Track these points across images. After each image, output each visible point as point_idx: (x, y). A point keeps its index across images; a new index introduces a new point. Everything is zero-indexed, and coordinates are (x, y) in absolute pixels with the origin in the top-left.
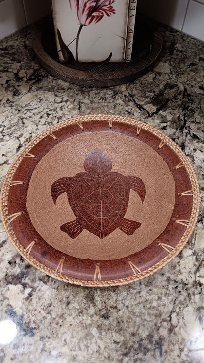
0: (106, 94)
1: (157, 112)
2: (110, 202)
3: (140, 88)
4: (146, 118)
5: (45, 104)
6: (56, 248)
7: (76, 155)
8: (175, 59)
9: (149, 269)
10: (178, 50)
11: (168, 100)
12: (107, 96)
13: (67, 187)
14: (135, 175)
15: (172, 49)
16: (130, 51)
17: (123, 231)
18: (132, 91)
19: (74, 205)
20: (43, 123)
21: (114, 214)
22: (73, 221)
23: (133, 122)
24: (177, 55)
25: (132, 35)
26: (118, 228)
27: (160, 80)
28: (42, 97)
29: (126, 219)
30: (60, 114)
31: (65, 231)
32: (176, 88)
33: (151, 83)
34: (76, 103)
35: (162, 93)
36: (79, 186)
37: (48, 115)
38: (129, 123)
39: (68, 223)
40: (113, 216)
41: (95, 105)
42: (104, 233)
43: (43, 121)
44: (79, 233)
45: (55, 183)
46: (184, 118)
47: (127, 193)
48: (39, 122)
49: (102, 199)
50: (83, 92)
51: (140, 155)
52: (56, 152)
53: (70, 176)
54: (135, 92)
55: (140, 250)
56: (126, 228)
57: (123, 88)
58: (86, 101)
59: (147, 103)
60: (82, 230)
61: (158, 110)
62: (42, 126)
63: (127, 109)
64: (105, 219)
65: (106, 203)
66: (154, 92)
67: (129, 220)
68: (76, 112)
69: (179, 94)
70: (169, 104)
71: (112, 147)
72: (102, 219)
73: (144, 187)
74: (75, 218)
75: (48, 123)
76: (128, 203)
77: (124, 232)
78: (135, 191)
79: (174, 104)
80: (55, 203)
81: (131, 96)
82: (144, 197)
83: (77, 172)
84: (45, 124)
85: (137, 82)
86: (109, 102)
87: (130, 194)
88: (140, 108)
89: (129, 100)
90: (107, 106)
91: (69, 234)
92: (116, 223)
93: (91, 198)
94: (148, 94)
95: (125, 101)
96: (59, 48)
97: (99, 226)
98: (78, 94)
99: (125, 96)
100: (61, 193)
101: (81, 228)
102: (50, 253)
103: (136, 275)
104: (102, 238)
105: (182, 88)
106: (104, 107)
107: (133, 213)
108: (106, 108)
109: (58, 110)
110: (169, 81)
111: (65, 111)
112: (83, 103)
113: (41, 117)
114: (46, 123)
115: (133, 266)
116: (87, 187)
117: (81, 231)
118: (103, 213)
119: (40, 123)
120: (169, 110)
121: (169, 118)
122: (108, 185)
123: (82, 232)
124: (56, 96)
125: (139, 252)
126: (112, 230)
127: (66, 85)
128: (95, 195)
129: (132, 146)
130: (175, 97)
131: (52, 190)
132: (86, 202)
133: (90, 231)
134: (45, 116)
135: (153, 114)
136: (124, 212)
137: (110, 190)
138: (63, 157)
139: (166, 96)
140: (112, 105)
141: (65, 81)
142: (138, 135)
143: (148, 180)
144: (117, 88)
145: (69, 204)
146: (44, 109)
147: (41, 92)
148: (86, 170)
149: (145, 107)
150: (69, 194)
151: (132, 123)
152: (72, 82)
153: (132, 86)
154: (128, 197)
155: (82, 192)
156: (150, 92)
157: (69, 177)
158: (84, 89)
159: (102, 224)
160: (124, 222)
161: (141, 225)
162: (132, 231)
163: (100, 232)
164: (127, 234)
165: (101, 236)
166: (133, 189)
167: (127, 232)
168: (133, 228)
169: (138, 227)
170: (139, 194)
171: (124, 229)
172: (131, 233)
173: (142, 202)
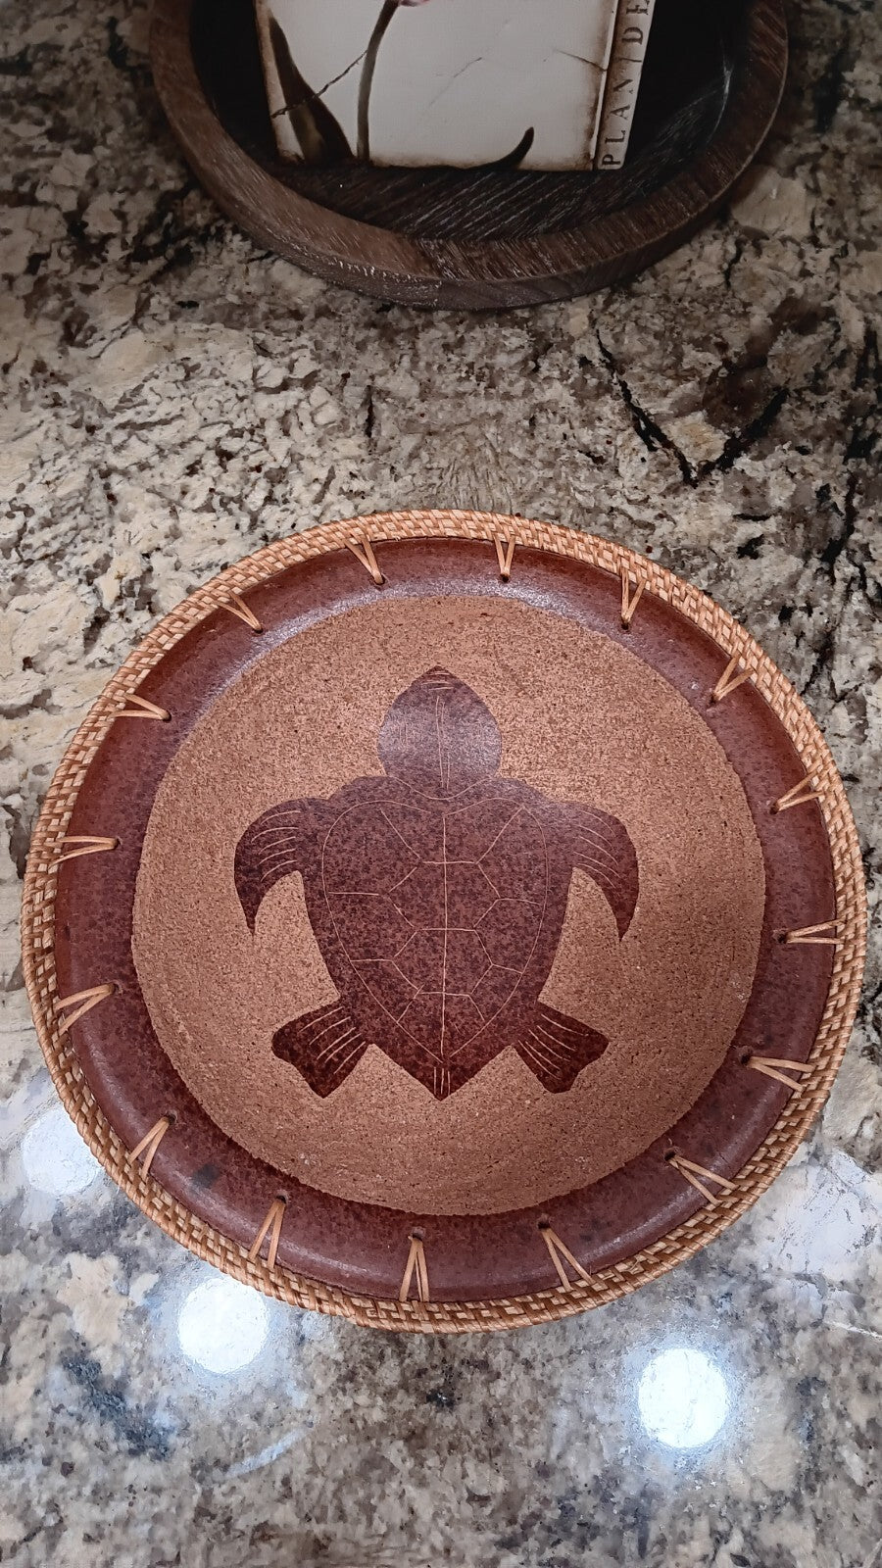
0: (493, 349)
1: (725, 463)
2: (486, 923)
3: (658, 324)
4: (673, 490)
5: (209, 395)
6: (255, 1149)
7: (346, 699)
8: (840, 156)
9: (621, 1267)
10: (859, 102)
11: (782, 394)
12: (501, 360)
13: (302, 845)
14: (600, 803)
15: (830, 92)
16: (623, 123)
17: (530, 1063)
18: (617, 339)
19: (331, 929)
20: (199, 502)
21: (498, 981)
22: (325, 1009)
24: (851, 133)
25: (639, 50)
26: (511, 1050)
27: (754, 279)
28: (196, 357)
29: (547, 1009)
30: (278, 452)
31: (293, 1058)
32: (825, 329)
33: (710, 298)
34: (353, 395)
35: (756, 356)
36: (352, 842)
37: (225, 456)
38: (589, 559)
39: (303, 1019)
40: (494, 989)
41: (441, 413)
42: (453, 1068)
43: (199, 486)
44: (349, 1068)
45: (251, 831)
46: (848, 499)
47: (557, 882)
48: (184, 493)
49: (452, 904)
50: (388, 335)
51: (624, 716)
52: (257, 689)
54: (632, 343)
55: (592, 1178)
56: (543, 1051)
57: (576, 316)
58: (402, 384)
59: (682, 410)
60: (364, 1050)
61: (733, 450)
62: (195, 517)
63: (585, 436)
64: (461, 1001)
65: (468, 924)
66: (723, 347)
67: (557, 1016)
68: (352, 445)
69: (840, 362)
70: (786, 421)
71: (505, 668)
72: (448, 1000)
73: (635, 865)
74: (333, 995)
75: (222, 503)
76: (559, 931)
77: (536, 1070)
78: (595, 877)
79: (807, 418)
80: (251, 924)
81: (614, 363)
82: (631, 915)
83: (349, 776)
84: (208, 508)
85: (647, 284)
86: (507, 397)
87: (573, 889)
88: (650, 432)
89: (604, 389)
90: (499, 415)
91: (307, 1071)
92: (502, 1024)
93: (403, 898)
94: (692, 356)
95: (581, 395)
96: (278, 99)
97: (431, 1035)
98: (361, 347)
99: (584, 362)
100: (278, 875)
101: (359, 1040)
102: (229, 1174)
103: (568, 1287)
104: (441, 1095)
105: (855, 330)
106: (481, 420)
107: (576, 982)
108: (491, 431)
109: (271, 430)
110: (799, 289)
111: (303, 438)
112: (383, 394)
113: (192, 470)
114: (216, 502)
115: (556, 1248)
116: (390, 845)
117: (358, 1056)
118: (452, 971)
119: (187, 501)
120: (781, 454)
121: (779, 496)
122: (478, 839)
123: (363, 1063)
124: (262, 350)
125: (589, 1188)
126: (485, 1054)
127: (305, 289)
128: (420, 884)
129: (595, 670)
130: (817, 382)
131: (238, 863)
132: (381, 919)
133: (393, 1055)
134: (211, 460)
135: (706, 469)
136: (542, 970)
137: (485, 863)
138: (287, 709)
139: (775, 372)
140: (516, 411)
141: (306, 271)
142: (625, 627)
143: (652, 835)
144: (549, 318)
145: (308, 928)
146: (206, 424)
147: (192, 327)
148: (388, 768)
149: (673, 430)
150: (310, 880)
151: (601, 563)
152: (337, 280)
153: (620, 307)
154: (563, 902)
155: (367, 869)
156: (700, 345)
157: (312, 801)
158: (393, 314)
159: (447, 1024)
160: (536, 1023)
161: (605, 1046)
162: (567, 1070)
163: (435, 1064)
164: (546, 1085)
165: (439, 1085)
166: (585, 869)
167: (546, 1074)
168: (574, 1055)
169: (594, 1055)
170: (611, 894)
171: (535, 1055)
172: (564, 1080)
173: (621, 936)
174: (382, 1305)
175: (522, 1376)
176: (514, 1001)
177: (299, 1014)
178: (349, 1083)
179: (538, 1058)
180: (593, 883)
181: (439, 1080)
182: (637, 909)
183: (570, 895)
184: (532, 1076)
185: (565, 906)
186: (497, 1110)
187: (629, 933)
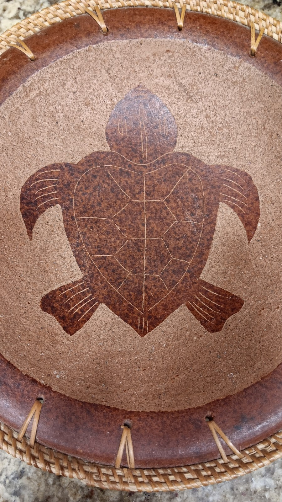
2: (168, 234)
6: (24, 367)
7: (87, 105)
9: (261, 447)
13: (61, 190)
14: (236, 164)
17: (196, 315)
19: (78, 238)
20: (13, 14)
21: (176, 267)
22: (74, 283)
23: (241, 14)
26: (184, 307)
29: (205, 283)
31: (53, 311)
36: (91, 189)
38: (231, 17)
39: (60, 289)
40: (174, 272)
42: (149, 317)
44: (88, 318)
45: (30, 180)
47: (210, 211)
48: (4, 10)
49: (148, 224)
51: (252, 110)
52: (32, 95)
53: (70, 161)
55: (239, 388)
56: (203, 307)
60: (96, 307)
62: (10, 22)
64: (154, 279)
65: (158, 235)
67: (212, 287)
71: (180, 85)
72: (147, 278)
73: (257, 199)
74: (79, 275)
75: (25, 15)
76: (211, 239)
77: (199, 318)
78: (233, 207)
80: (30, 233)
82: (255, 228)
83: (88, 151)
87: (219, 215)
91: (62, 319)
92: (178, 292)
93: (120, 220)
97: (136, 297)
100: (47, 206)
101: (94, 301)
102: (6, 384)
103: (226, 460)
104: (142, 334)
107: (223, 268)
114: (21, 14)
115: (217, 433)
116: (112, 190)
117: (93, 311)
118: (149, 261)
119: (6, 14)
122: (164, 187)
123: (96, 315)
125: (239, 394)
126: (168, 309)
128: (130, 213)
129: (235, 83)
131: (22, 198)
132: (107, 232)
133: (114, 309)
136: (201, 262)
137: (168, 201)
138: (51, 108)
142: (253, 55)
143: (268, 181)
145: (65, 237)
148: (111, 146)
150: (66, 210)
151: (238, 19)
154: (214, 222)
155: (99, 204)
157: (67, 165)
159: (146, 292)
160: (199, 291)
161: (242, 304)
162: (219, 318)
163: (139, 315)
164: (206, 327)
165: (141, 328)
166: (227, 203)
167: (205, 321)
168: (222, 310)
169: (235, 310)
170: (243, 217)
171: (199, 310)
172: (217, 325)
173: (249, 240)
174: (104, 471)
175: (190, 496)
176: (185, 279)
177: (57, 286)
178: (88, 327)
179: (201, 312)
180: (232, 210)
181: (141, 324)
182: (259, 225)
183: (218, 218)
184: (197, 322)
185: (215, 224)
186: (176, 342)
187: (254, 238)
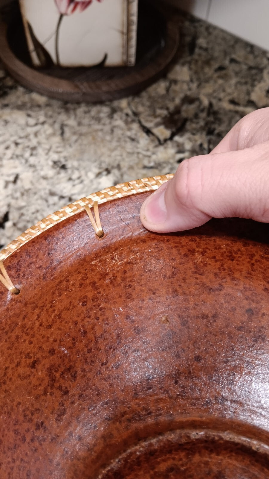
0: (99, 112)
1: (171, 138)
3: (148, 104)
4: (156, 146)
5: (12, 128)
8: (197, 61)
10: (201, 48)
11: (185, 120)
12: (102, 115)
15: (192, 46)
16: (133, 51)
18: (136, 108)
24: (200, 55)
27: (175, 91)
28: (8, 118)
30: (34, 142)
32: (197, 103)
33: (163, 97)
34: (57, 126)
35: (178, 111)
37: (17, 144)
41: (84, 129)
43: (9, 153)
46: (209, 146)
50: (67, 110)
54: (141, 109)
57: (124, 103)
58: (72, 122)
59: (157, 125)
61: (173, 135)
63: (129, 133)
66: (167, 109)
68: (57, 139)
69: (202, 111)
70: (189, 126)
79: (194, 126)
81: (136, 114)
84: (12, 158)
85: (144, 94)
86: (104, 124)
88: (148, 132)
89: (133, 121)
90: (102, 130)
94: (159, 112)
95: (126, 122)
96: (31, 46)
98: (59, 113)
99: (127, 115)
105: (206, 102)
106: (97, 131)
108: (100, 134)
109: (32, 137)
110: (189, 93)
111: (42, 138)
112: (66, 125)
113: (7, 148)
120: (188, 135)
121: (188, 146)
124: (29, 116)
127: (41, 100)
130: (196, 116)
134: (13, 146)
135: (166, 140)
139: (184, 115)
140: (107, 128)
141: (41, 94)
144: (116, 104)
146: (11, 136)
147: (7, 111)
149: (155, 131)
152: (52, 96)
153: (137, 100)
156: (161, 108)
158: (69, 105)
